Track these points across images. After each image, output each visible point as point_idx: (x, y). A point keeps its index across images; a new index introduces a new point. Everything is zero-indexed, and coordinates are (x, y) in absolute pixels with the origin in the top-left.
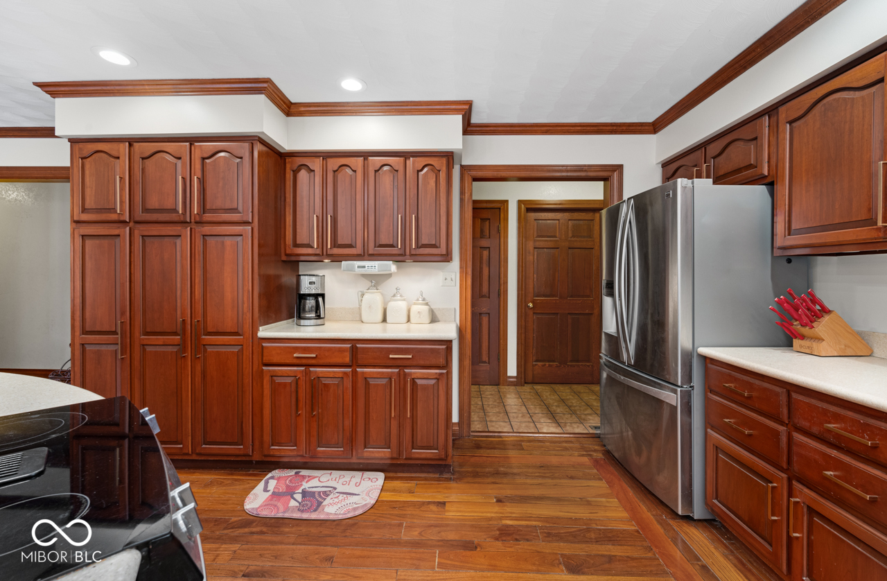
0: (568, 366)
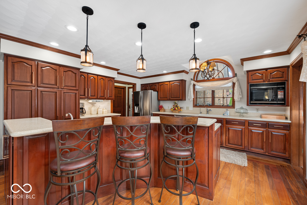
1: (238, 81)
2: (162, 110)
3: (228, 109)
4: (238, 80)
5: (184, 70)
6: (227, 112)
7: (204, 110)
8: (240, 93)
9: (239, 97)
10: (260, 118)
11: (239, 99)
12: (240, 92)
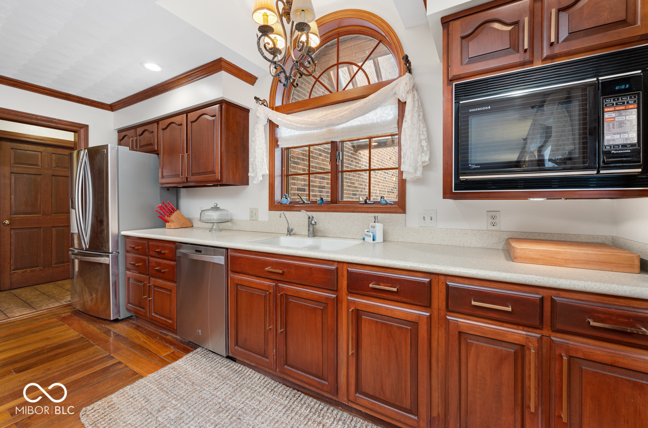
0: (53, 267)
1: (415, 92)
2: (173, 222)
3: (380, 216)
4: (415, 88)
5: (221, 58)
6: (374, 227)
7: (299, 218)
8: (424, 143)
9: (420, 163)
10: (503, 262)
11: (420, 169)
12: (422, 137)
